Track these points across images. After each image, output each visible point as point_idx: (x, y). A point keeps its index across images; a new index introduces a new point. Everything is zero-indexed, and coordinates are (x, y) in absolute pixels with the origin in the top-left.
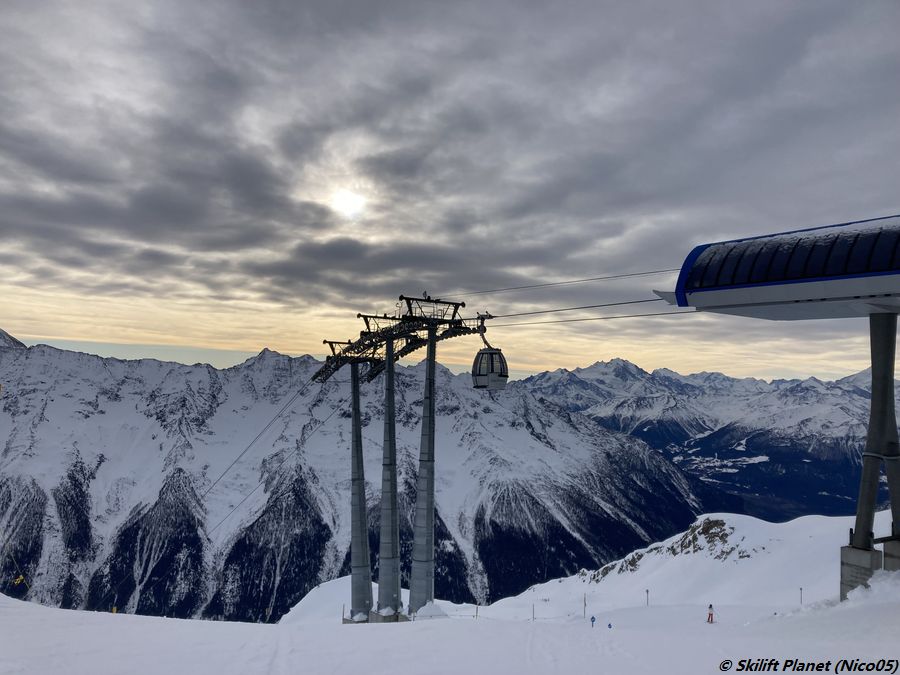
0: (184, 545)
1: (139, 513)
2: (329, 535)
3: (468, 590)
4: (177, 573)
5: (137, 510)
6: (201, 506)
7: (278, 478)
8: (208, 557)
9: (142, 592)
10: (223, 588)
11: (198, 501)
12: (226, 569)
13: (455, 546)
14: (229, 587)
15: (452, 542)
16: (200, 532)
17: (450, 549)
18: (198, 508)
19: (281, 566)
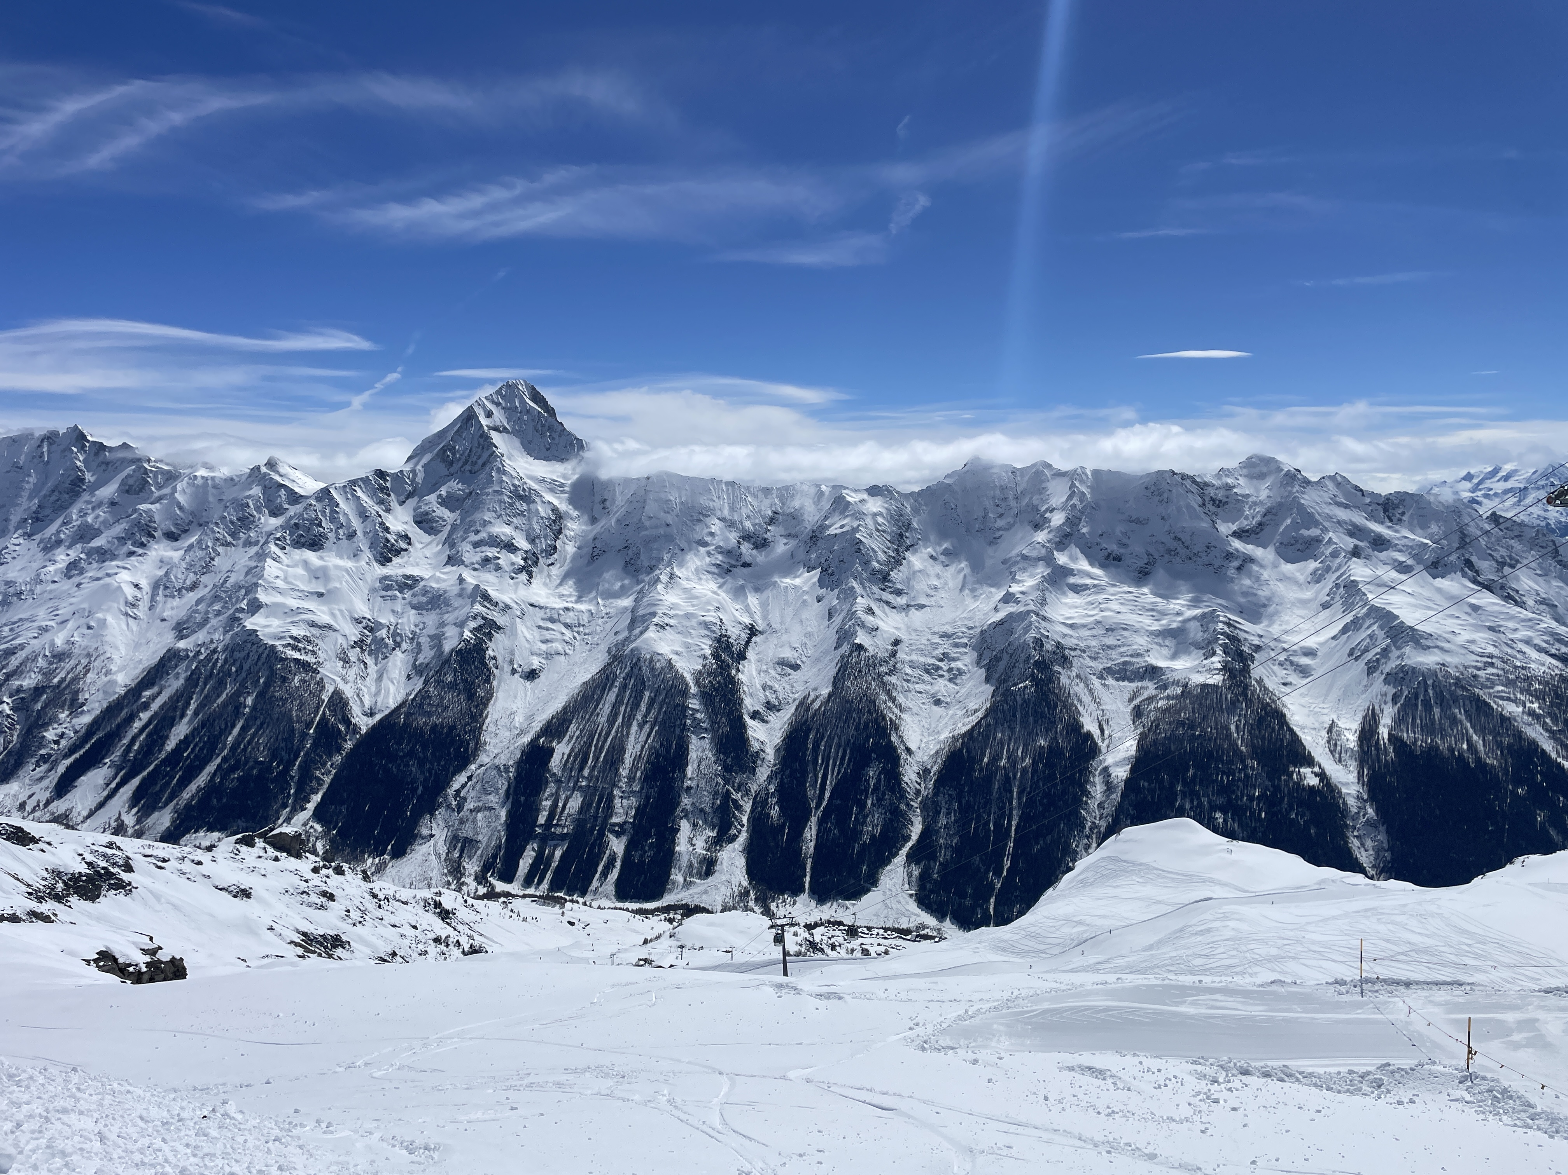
0: (874, 755)
1: (807, 709)
2: (1094, 751)
3: (1349, 851)
4: (867, 797)
5: (803, 705)
6: (894, 700)
7: (1006, 657)
8: (910, 775)
9: (821, 822)
10: (936, 822)
11: (888, 693)
12: (936, 794)
13: (1322, 775)
14: (943, 821)
15: (1316, 769)
16: (894, 738)
17: (1313, 781)
18: (890, 704)
19: (1020, 794)
